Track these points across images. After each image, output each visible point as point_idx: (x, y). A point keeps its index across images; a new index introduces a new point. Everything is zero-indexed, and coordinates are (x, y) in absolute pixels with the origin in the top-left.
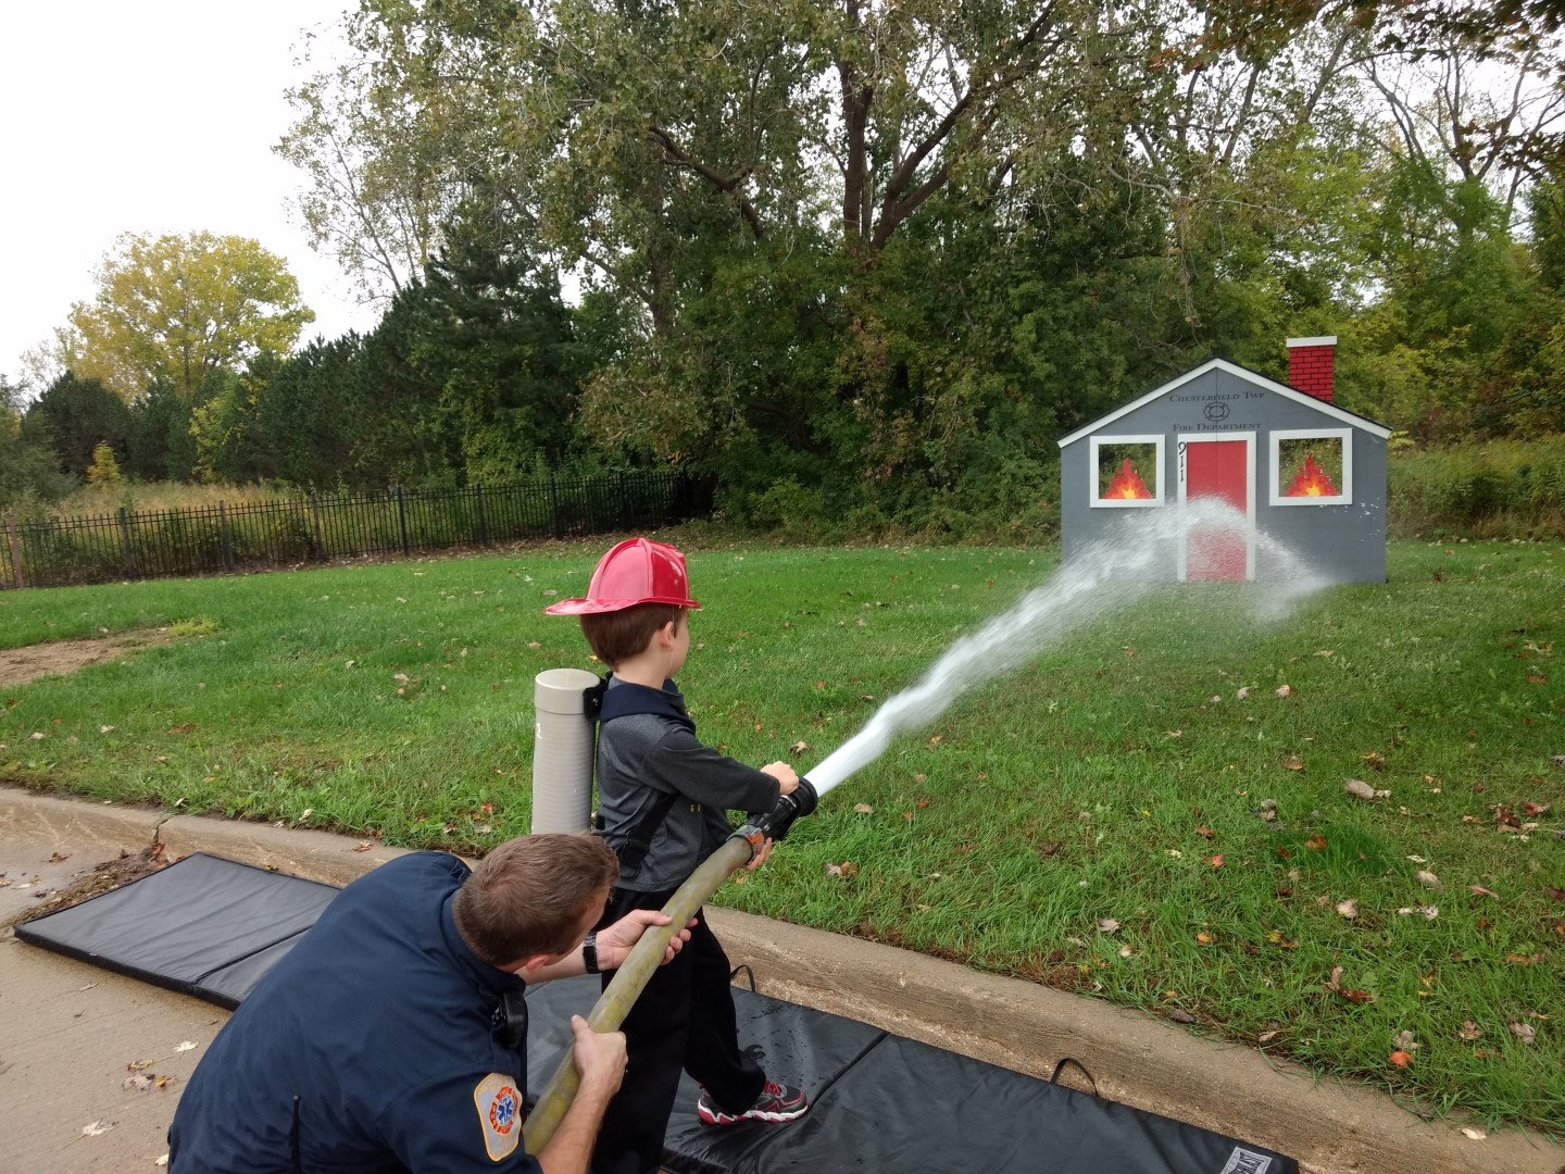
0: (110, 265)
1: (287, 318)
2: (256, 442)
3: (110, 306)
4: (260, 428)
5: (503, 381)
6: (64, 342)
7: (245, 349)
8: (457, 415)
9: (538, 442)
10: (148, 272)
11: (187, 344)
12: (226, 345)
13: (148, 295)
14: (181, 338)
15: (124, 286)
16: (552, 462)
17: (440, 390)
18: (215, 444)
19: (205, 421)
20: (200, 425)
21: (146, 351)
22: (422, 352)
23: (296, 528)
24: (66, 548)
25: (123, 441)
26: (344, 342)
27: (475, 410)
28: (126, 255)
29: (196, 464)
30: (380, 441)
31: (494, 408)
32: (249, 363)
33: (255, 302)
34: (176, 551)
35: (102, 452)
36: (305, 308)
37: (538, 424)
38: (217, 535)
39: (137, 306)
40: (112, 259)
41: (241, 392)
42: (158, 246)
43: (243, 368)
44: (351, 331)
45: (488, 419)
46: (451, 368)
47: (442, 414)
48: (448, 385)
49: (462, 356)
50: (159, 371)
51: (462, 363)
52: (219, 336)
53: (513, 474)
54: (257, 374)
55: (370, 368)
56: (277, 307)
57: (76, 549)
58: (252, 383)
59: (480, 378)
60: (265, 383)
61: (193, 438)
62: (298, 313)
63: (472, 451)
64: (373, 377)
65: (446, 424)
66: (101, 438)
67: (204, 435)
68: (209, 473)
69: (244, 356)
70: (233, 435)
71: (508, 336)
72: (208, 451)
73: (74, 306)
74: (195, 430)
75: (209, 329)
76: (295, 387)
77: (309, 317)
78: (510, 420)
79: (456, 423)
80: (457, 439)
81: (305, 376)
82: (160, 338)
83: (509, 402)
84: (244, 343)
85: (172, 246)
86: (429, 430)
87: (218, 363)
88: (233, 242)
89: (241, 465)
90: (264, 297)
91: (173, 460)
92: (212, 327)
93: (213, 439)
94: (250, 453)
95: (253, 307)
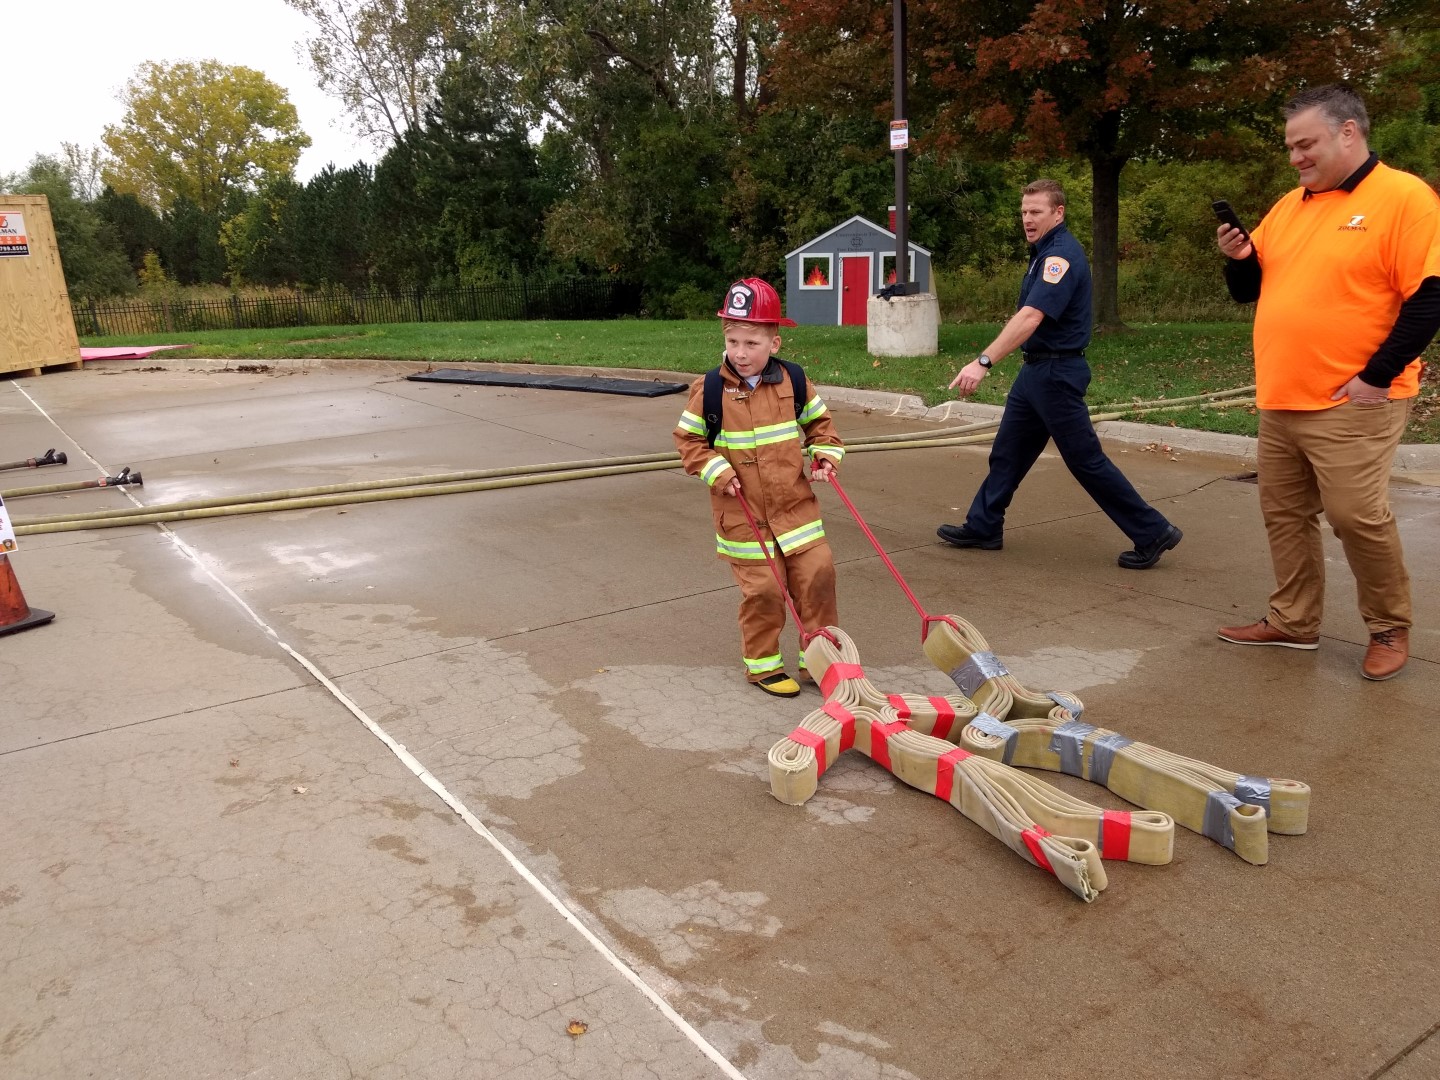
0: (135, 91)
1: (287, 143)
2: (280, 252)
4: (284, 241)
5: (486, 207)
7: (252, 170)
8: (451, 233)
9: (512, 256)
10: (166, 98)
11: (202, 164)
12: (236, 165)
13: (167, 118)
14: (196, 158)
15: (144, 109)
16: (524, 271)
17: (438, 213)
18: (241, 254)
19: (234, 233)
20: (228, 237)
21: (167, 169)
22: (426, 184)
25: (163, 249)
26: (355, 172)
27: (465, 229)
28: (147, 82)
29: (226, 270)
30: (389, 253)
31: (480, 229)
32: (258, 183)
33: (260, 127)
35: (150, 257)
36: (302, 134)
37: (511, 241)
40: (136, 86)
41: (265, 210)
42: (173, 73)
44: (360, 162)
45: (475, 237)
46: (447, 197)
47: (441, 232)
48: (446, 211)
49: (455, 188)
50: (179, 187)
51: (455, 193)
52: (228, 157)
53: (496, 278)
55: (381, 195)
56: (280, 133)
58: (274, 202)
59: (470, 206)
60: (283, 203)
61: (222, 248)
62: (297, 138)
63: (463, 261)
64: (384, 202)
65: (444, 240)
66: (145, 247)
67: (232, 245)
68: (238, 278)
70: (260, 246)
72: (236, 259)
73: (105, 128)
74: (224, 241)
75: (220, 150)
76: (313, 208)
77: (306, 142)
78: (492, 238)
79: (451, 239)
80: (452, 252)
81: (321, 198)
82: (177, 158)
83: (491, 224)
84: (252, 164)
85: (185, 73)
86: (431, 244)
87: (230, 182)
88: (239, 71)
89: (268, 272)
90: (267, 123)
91: (204, 266)
92: (222, 149)
93: (240, 249)
94: (276, 261)
95: (257, 131)
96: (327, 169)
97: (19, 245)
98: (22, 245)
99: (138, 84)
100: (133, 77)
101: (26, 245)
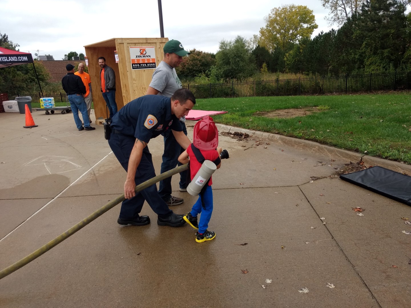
0: (270, 17)
1: (310, 28)
2: (301, 62)
3: (268, 28)
4: (302, 58)
5: (382, 41)
6: (255, 38)
7: (298, 37)
8: (365, 52)
9: (391, 60)
10: (278, 18)
11: (284, 36)
12: (294, 36)
13: (277, 24)
14: (284, 35)
15: (272, 22)
16: (396, 66)
17: (361, 45)
18: (290, 63)
19: (288, 56)
20: (287, 58)
21: (275, 38)
22: (357, 34)
23: (317, 84)
24: (264, 88)
25: (268, 62)
26: (330, 33)
27: (371, 50)
28: (274, 14)
29: (284, 68)
30: (337, 61)
31: (377, 50)
32: (299, 41)
33: (303, 24)
34: (288, 89)
35: (264, 65)
36: (315, 24)
37: (392, 54)
38: (298, 86)
39: (275, 27)
40: (271, 16)
41: (299, 48)
42: (281, 11)
43: (297, 42)
44: (333, 29)
45: (375, 53)
46: (365, 38)
47: (360, 52)
48: (364, 43)
49: (369, 34)
50: (277, 44)
51: (369, 36)
52: (292, 34)
53: (382, 70)
54: (303, 44)
55: (338, 40)
56: (308, 25)
57: (266, 88)
58: (302, 46)
59: (375, 41)
60: (305, 46)
61: (285, 61)
62: (313, 26)
63: (367, 63)
64: (339, 42)
65: (361, 55)
66: (263, 62)
67: (288, 60)
68: (287, 70)
69: (298, 39)
70: (295, 60)
71: (385, 27)
72: (288, 65)
73: (261, 28)
74: (285, 59)
75: (290, 32)
76: (313, 47)
77: (316, 27)
78: (382, 53)
79: (364, 55)
80: (363, 60)
81: (317, 43)
82: (278, 36)
83: (383, 47)
84: (299, 35)
85: (284, 10)
86: (355, 57)
87: (291, 41)
88: (300, 7)
89: (296, 68)
90: (305, 22)
91: (279, 67)
92: (291, 32)
93: (290, 61)
94: (299, 65)
95: (302, 25)
96: (320, 33)
97: (151, 63)
98: (153, 63)
99: (271, 15)
100: (270, 13)
101: (155, 63)
